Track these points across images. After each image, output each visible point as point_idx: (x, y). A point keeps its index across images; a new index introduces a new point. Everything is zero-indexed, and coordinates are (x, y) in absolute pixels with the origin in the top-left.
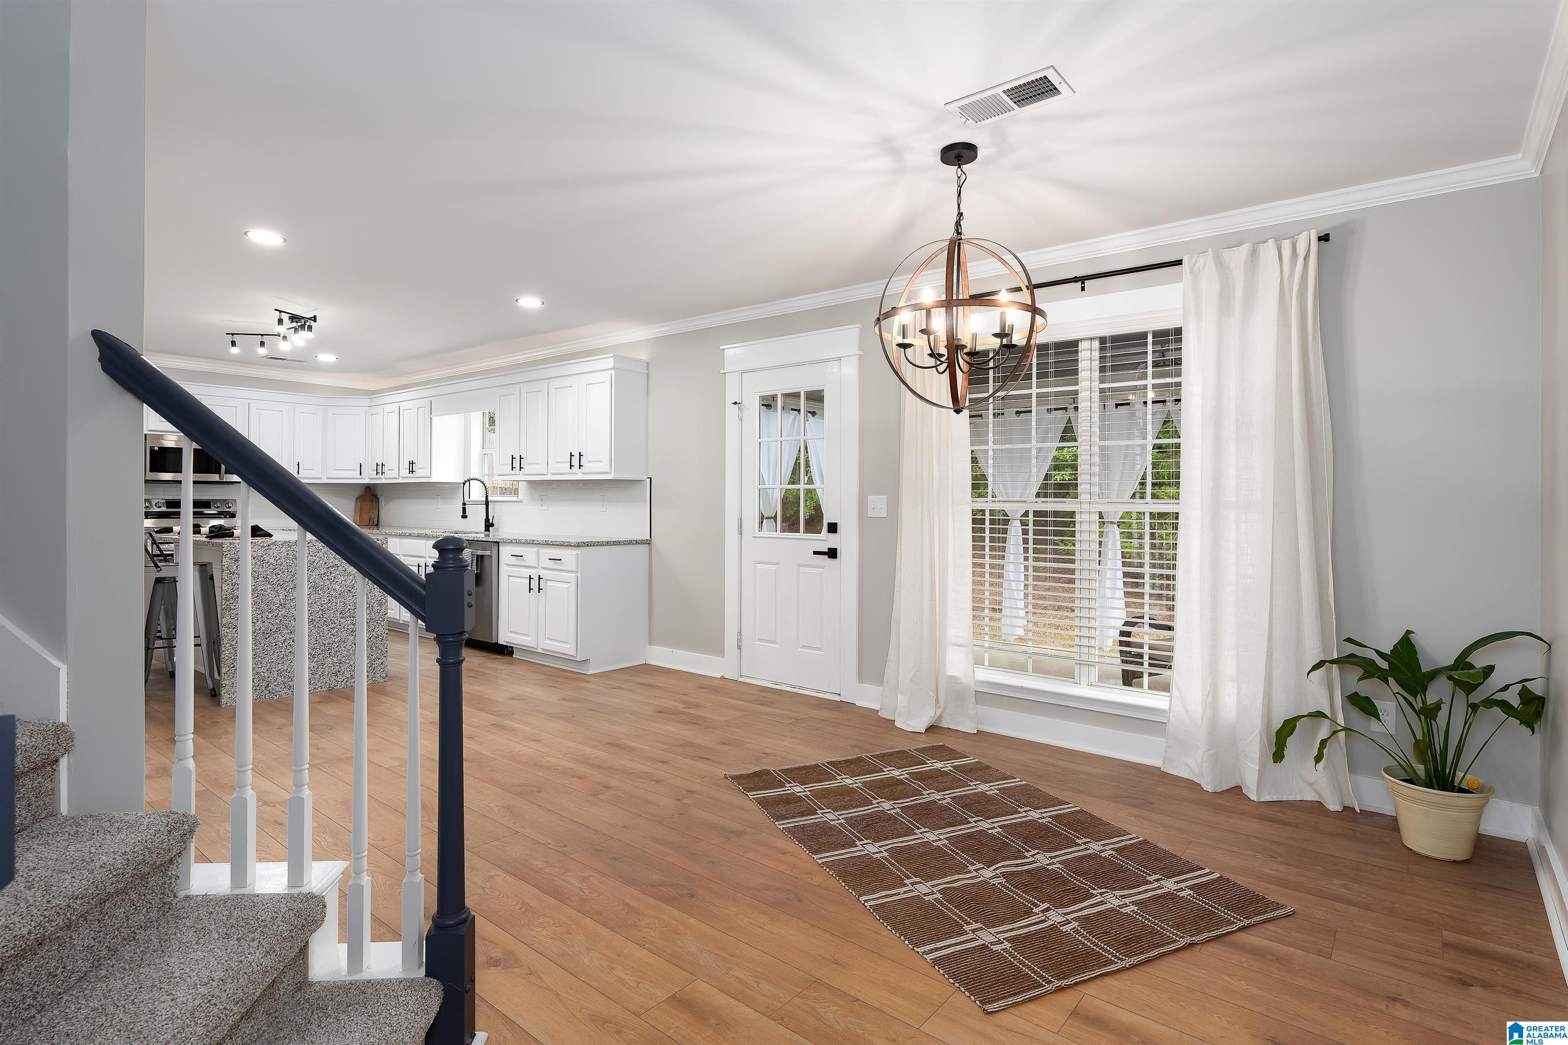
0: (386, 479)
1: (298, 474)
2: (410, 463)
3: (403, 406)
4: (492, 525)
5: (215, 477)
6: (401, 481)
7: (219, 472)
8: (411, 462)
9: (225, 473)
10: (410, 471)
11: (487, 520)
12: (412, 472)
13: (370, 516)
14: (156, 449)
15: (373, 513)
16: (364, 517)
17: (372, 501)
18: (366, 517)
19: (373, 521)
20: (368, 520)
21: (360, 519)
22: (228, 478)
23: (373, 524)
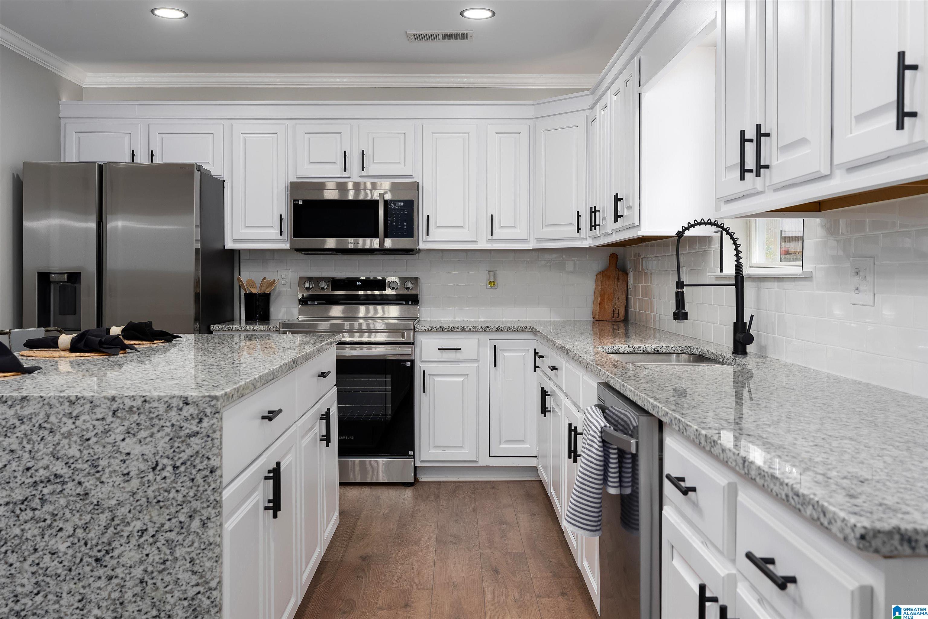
1: (493, 235)
2: (614, 199)
4: (750, 339)
5: (375, 244)
8: (617, 199)
9: (385, 237)
11: (740, 325)
13: (614, 305)
14: (301, 202)
15: (618, 299)
16: (606, 306)
17: (618, 279)
18: (608, 307)
19: (618, 313)
20: (611, 311)
21: (600, 309)
22: (389, 243)
23: (618, 320)
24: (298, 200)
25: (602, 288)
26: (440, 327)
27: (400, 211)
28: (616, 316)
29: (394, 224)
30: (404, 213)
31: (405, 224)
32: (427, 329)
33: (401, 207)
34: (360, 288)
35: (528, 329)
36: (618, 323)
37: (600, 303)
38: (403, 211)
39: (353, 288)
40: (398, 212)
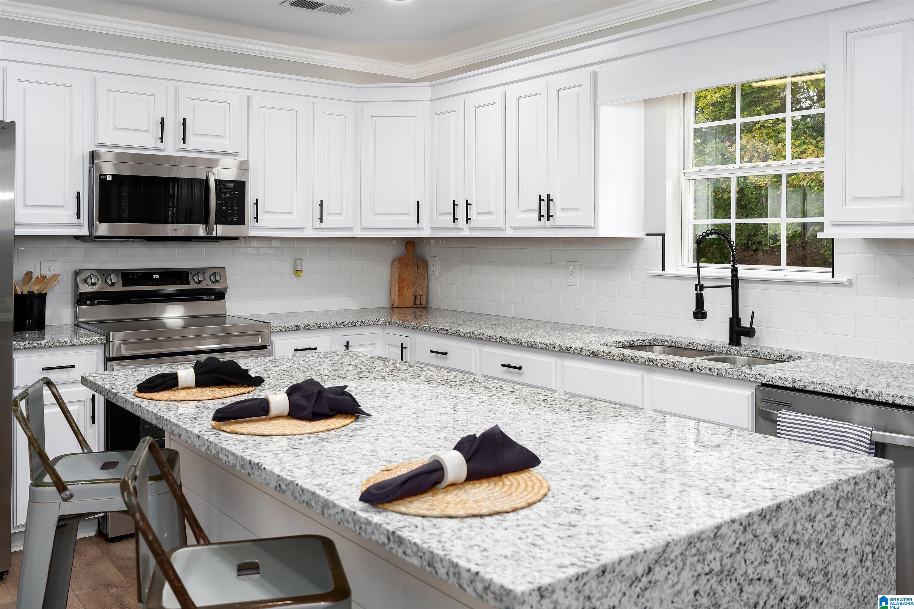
0: (471, 229)
1: (321, 222)
2: (541, 200)
3: (514, 91)
4: (750, 332)
5: (201, 231)
6: (509, 233)
7: (205, 221)
8: (544, 197)
9: (216, 223)
10: (540, 216)
11: (735, 321)
12: (549, 216)
13: (415, 292)
14: (109, 178)
15: (419, 286)
16: (407, 294)
17: (418, 266)
18: (409, 295)
19: (420, 300)
20: (412, 298)
21: (399, 296)
22: (219, 230)
23: (420, 306)
24: (106, 175)
25: (399, 275)
26: (296, 326)
27: (230, 194)
28: (418, 302)
29: (224, 208)
30: (234, 196)
31: (236, 208)
32: (282, 329)
33: (231, 189)
34: (158, 283)
35: (379, 323)
36: (420, 310)
37: (399, 291)
38: (234, 194)
39: (150, 283)
40: (228, 195)
